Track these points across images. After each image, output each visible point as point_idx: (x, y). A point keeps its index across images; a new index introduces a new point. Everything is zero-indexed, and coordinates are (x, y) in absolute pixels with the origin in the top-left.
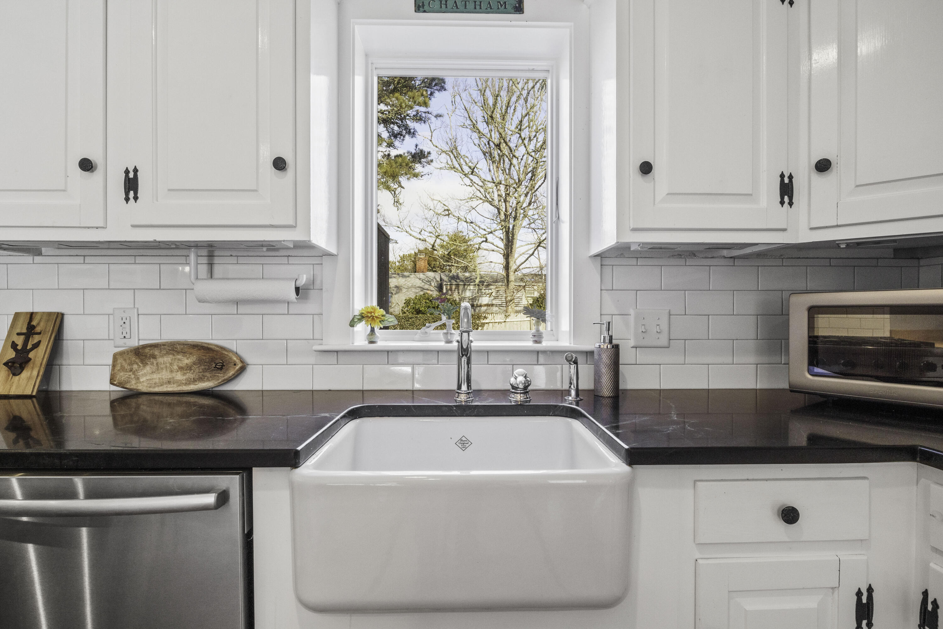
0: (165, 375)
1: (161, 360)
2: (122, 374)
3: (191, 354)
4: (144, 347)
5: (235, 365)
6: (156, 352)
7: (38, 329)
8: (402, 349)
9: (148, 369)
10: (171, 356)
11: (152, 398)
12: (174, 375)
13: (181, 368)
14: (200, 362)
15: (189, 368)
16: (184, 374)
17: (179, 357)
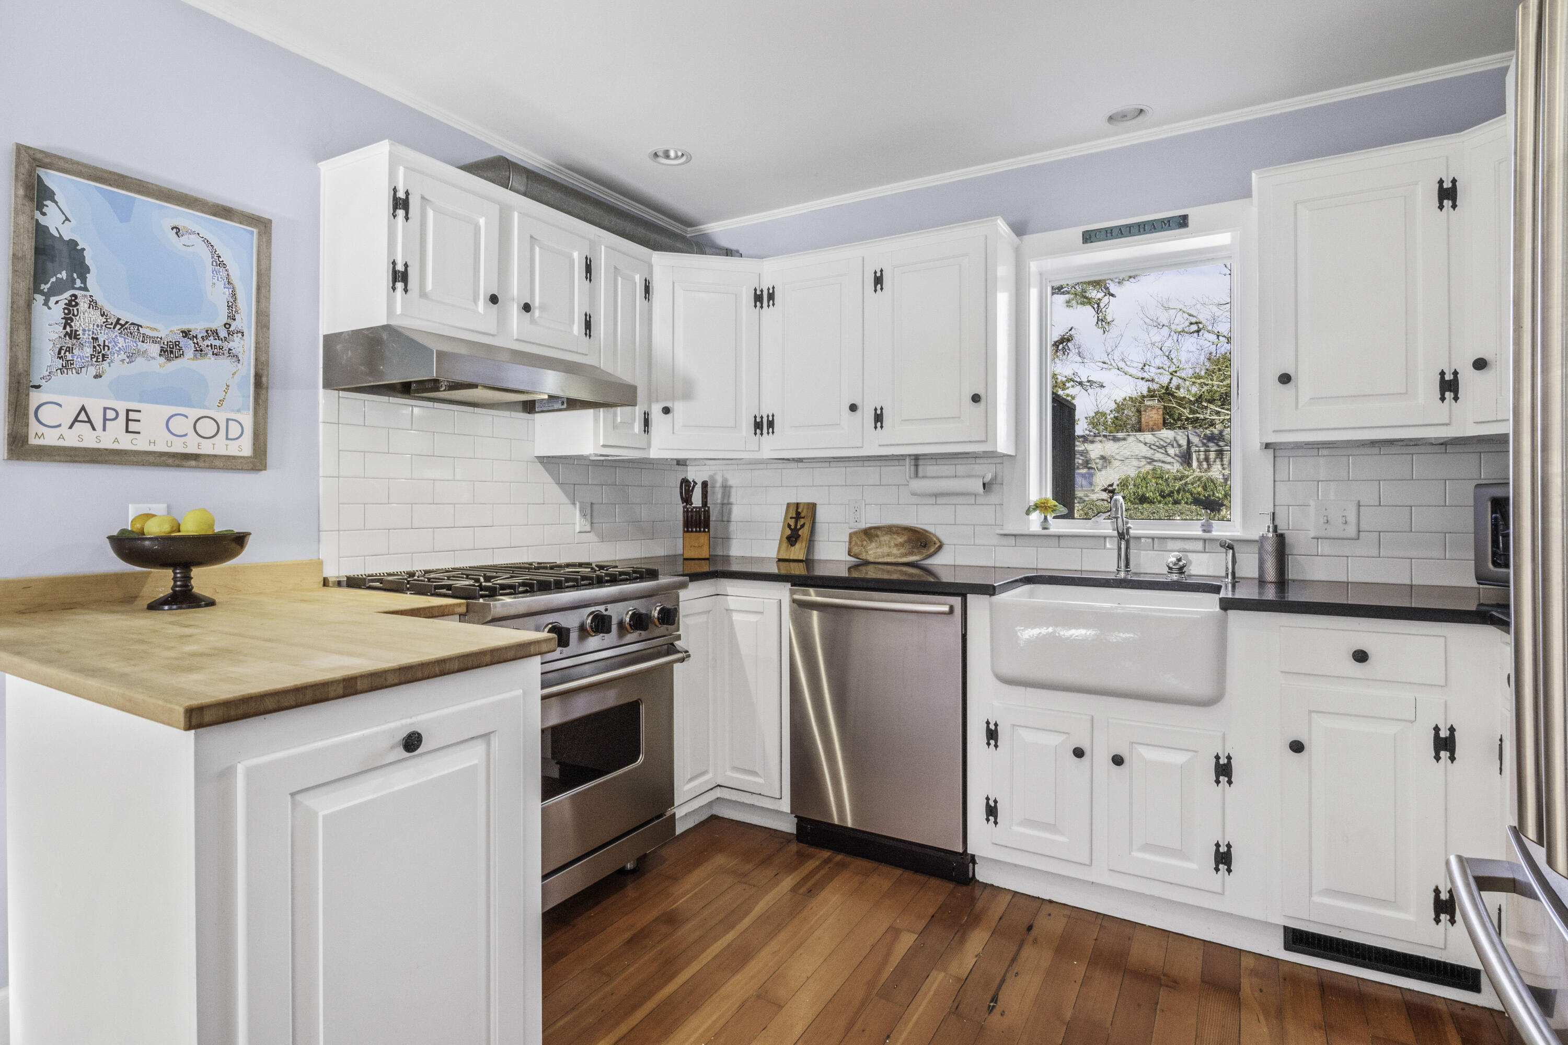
0: (885, 550)
1: (882, 539)
2: (856, 548)
3: (903, 534)
4: (870, 528)
5: (935, 544)
6: (879, 533)
7: (802, 515)
8: (1071, 534)
9: (873, 545)
10: (889, 536)
11: (877, 566)
12: (891, 550)
13: (896, 545)
14: (909, 541)
15: (902, 545)
16: (899, 550)
17: (895, 536)
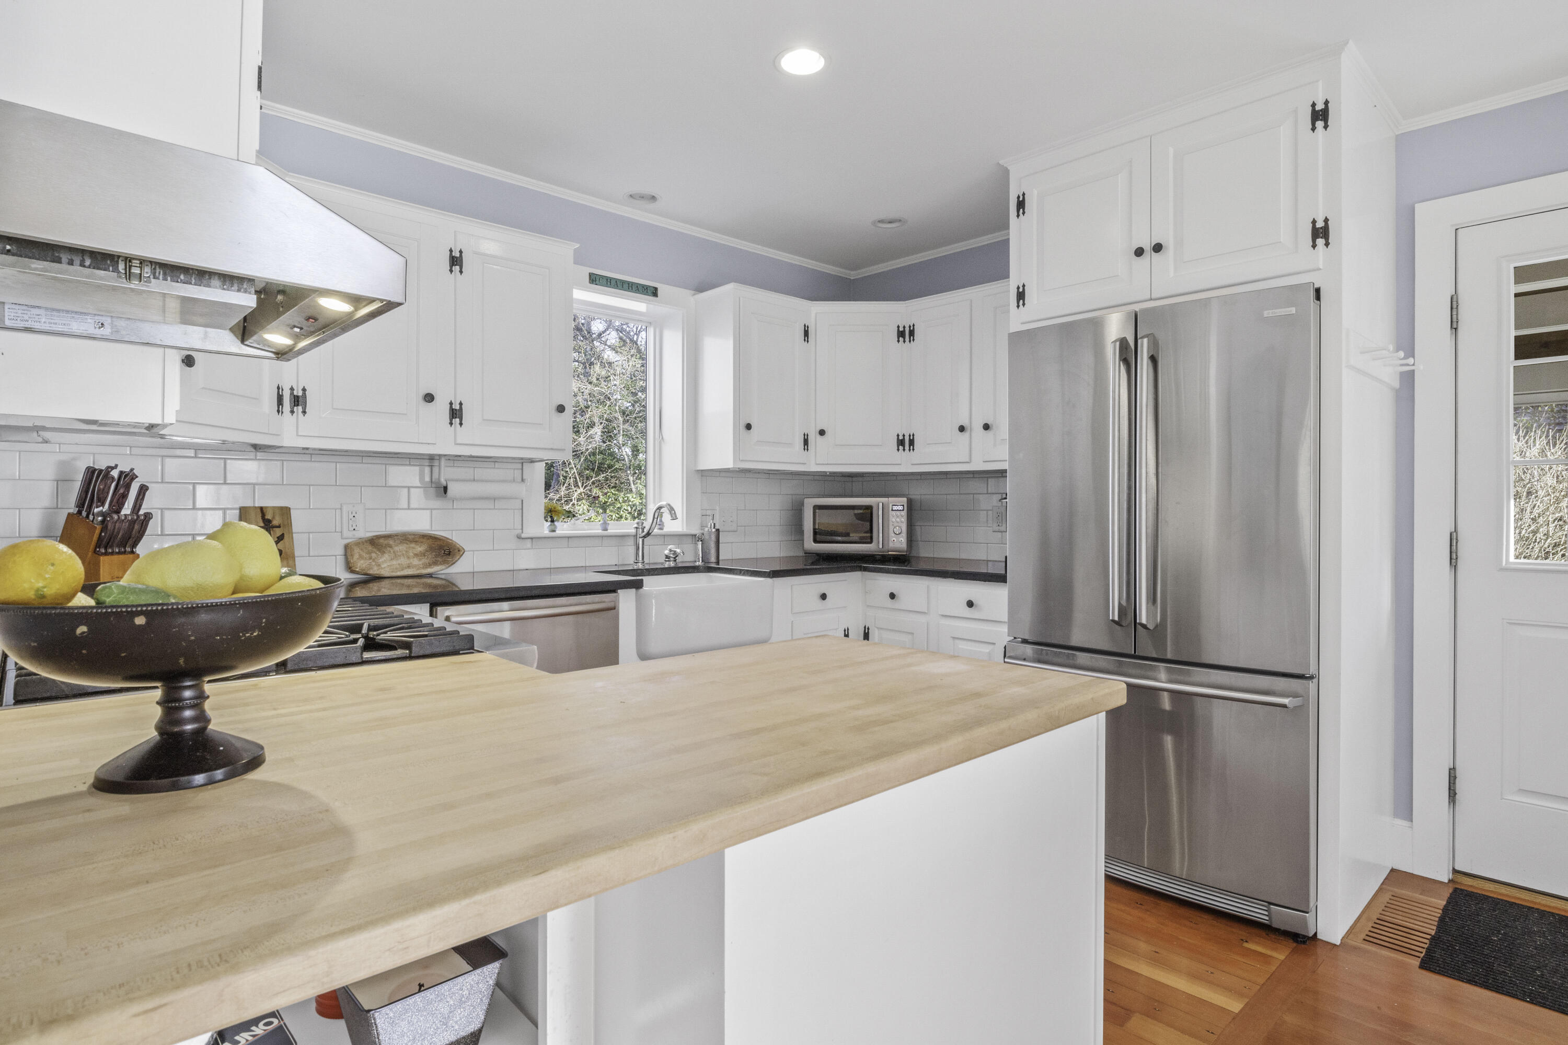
0: (403, 561)
1: (396, 548)
2: (362, 562)
3: (422, 542)
4: (379, 537)
5: (459, 551)
6: (391, 542)
7: (275, 523)
8: (593, 535)
9: (386, 556)
10: (405, 545)
11: (394, 581)
12: (411, 560)
13: (416, 555)
14: (431, 549)
15: (423, 554)
16: (420, 560)
17: (413, 545)
